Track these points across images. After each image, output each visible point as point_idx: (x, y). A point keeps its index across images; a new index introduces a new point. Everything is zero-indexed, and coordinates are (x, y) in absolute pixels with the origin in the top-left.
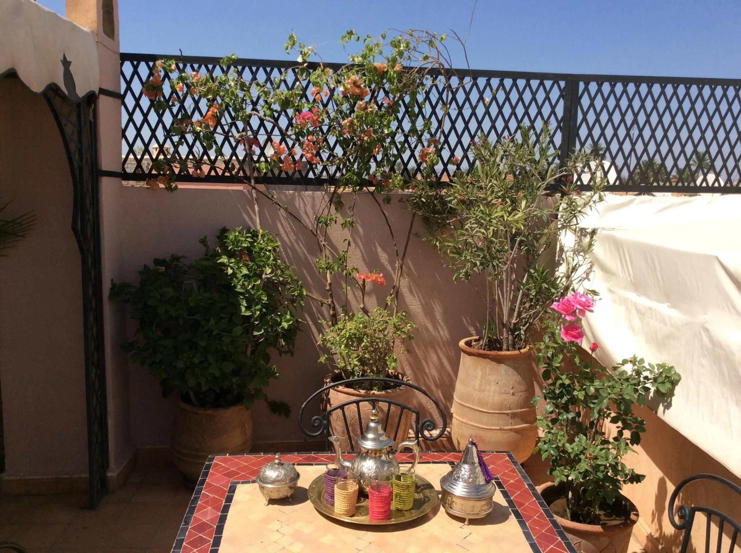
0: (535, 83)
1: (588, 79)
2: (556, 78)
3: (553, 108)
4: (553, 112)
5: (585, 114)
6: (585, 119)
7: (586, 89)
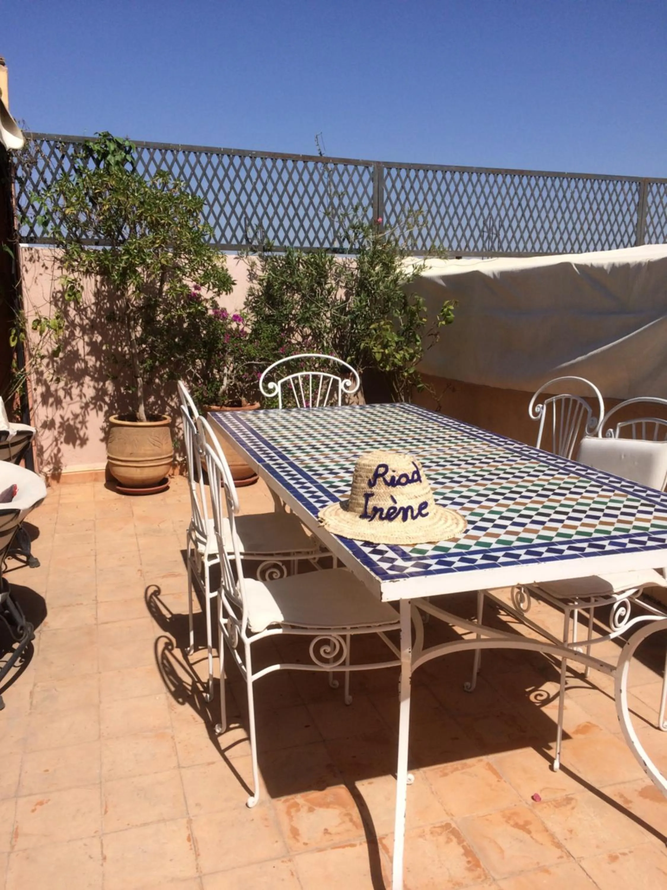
0: (351, 168)
1: (389, 166)
2: (367, 165)
3: (365, 188)
4: (365, 192)
5: (389, 194)
6: (389, 198)
7: (389, 174)
